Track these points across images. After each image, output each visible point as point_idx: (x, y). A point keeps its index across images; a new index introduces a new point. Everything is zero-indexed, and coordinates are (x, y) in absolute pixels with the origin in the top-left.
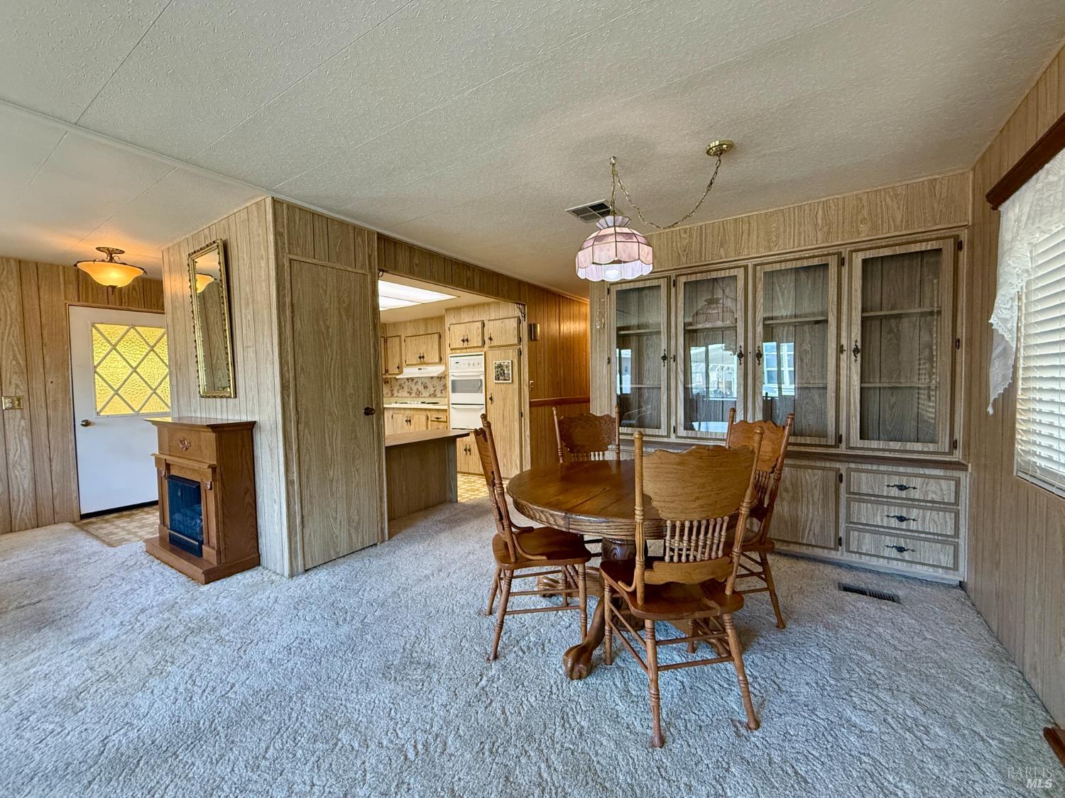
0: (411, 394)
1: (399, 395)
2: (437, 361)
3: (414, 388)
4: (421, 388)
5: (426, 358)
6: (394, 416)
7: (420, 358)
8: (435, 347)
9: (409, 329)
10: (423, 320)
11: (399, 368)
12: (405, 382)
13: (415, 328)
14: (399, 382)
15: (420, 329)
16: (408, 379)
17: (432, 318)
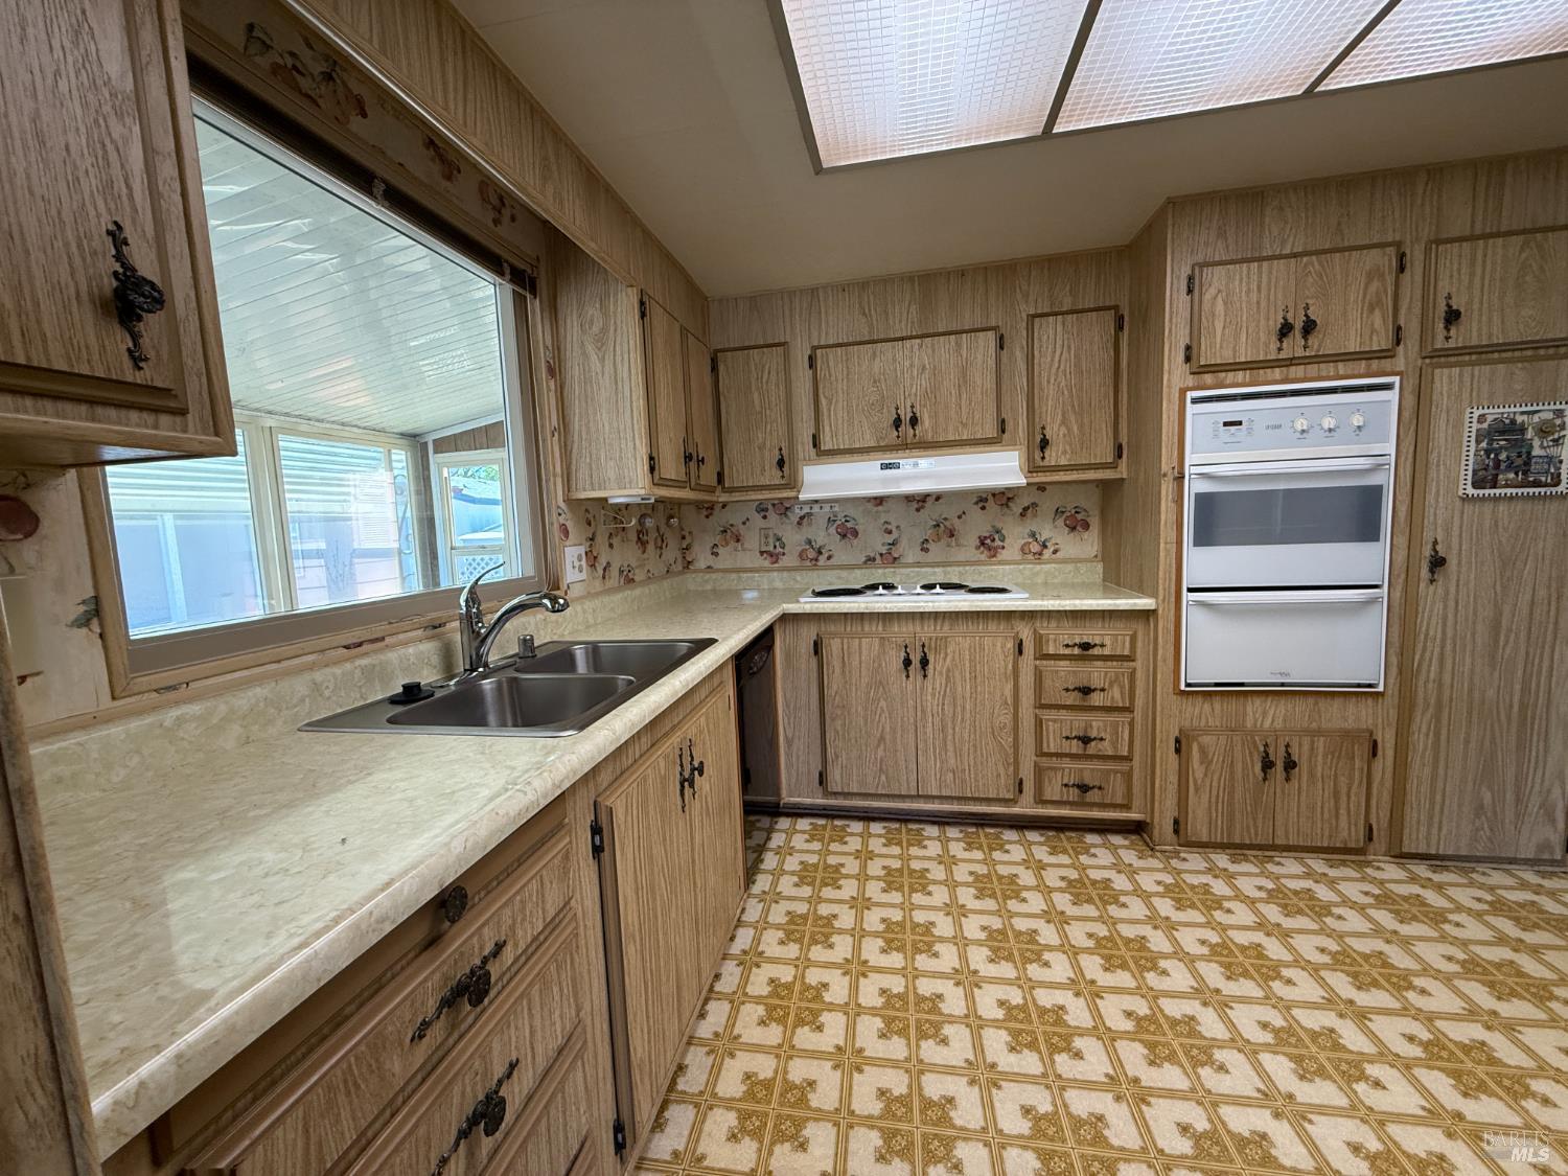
0: (774, 557)
1: (719, 563)
2: (991, 431)
3: (793, 538)
4: (822, 535)
5: (926, 422)
6: (834, 645)
7: (897, 423)
8: (979, 382)
9: (831, 318)
10: (911, 279)
11: (781, 463)
12: (758, 517)
13: (864, 314)
14: (734, 518)
15: (891, 317)
16: (774, 505)
17: (962, 273)
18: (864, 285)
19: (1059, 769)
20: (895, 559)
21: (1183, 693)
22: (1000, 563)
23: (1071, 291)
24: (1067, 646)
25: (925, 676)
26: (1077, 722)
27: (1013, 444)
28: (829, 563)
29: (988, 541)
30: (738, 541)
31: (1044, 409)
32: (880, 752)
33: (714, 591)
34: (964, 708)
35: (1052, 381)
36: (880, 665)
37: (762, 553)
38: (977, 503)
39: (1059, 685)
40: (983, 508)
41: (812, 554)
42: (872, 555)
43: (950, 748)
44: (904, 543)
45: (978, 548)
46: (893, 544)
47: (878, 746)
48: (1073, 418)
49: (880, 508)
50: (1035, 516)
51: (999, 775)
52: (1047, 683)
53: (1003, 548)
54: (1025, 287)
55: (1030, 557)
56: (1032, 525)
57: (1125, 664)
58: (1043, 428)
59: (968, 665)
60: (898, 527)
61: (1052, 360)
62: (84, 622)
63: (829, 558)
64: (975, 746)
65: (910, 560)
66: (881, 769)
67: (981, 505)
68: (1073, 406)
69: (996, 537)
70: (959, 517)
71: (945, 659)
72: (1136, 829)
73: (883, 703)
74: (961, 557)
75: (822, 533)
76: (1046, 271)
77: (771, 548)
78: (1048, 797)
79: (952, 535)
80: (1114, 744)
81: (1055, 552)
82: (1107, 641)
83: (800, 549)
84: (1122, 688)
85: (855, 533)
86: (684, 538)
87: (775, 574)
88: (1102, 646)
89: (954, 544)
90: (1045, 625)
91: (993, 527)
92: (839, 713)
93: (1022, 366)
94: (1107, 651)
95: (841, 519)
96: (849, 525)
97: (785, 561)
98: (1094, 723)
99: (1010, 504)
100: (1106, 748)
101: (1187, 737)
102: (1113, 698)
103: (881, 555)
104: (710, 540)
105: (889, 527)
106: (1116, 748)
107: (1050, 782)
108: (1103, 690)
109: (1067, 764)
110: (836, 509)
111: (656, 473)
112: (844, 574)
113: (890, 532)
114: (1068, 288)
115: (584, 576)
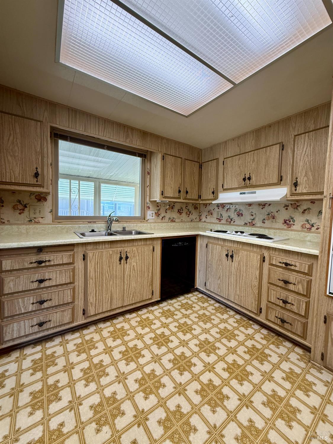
0: (220, 220)
1: (207, 220)
2: (275, 181)
3: (225, 215)
5: (254, 179)
6: (210, 246)
7: (244, 179)
8: (272, 163)
9: (230, 149)
10: (253, 132)
11: (213, 193)
12: (216, 208)
13: (239, 146)
14: (210, 208)
15: (246, 146)
16: (221, 205)
17: (270, 126)
18: (239, 137)
19: (276, 310)
20: (254, 224)
21: (328, 296)
22: (292, 230)
23: (314, 123)
24: (280, 263)
25: (232, 261)
26: (284, 294)
27: (285, 185)
28: (234, 223)
29: (288, 222)
30: (212, 215)
31: (298, 170)
32: (219, 281)
33: (205, 228)
34: (243, 276)
35: (302, 159)
36: (221, 255)
37: (217, 218)
38: (284, 207)
39: (277, 277)
40: (287, 209)
41: (229, 220)
42: (247, 222)
43: (238, 287)
44: (257, 219)
45: (283, 224)
46: (253, 220)
47: (219, 279)
48: (310, 174)
49: (250, 207)
50: (309, 213)
51: (252, 303)
52: (272, 275)
53: (294, 225)
54: (294, 125)
55: (306, 230)
56: (307, 216)
57: (307, 276)
58: (297, 178)
59: (245, 261)
60: (255, 214)
61: (303, 151)
62: (50, 212)
63: (234, 222)
64: (245, 289)
65: (259, 225)
66: (219, 287)
67: (286, 208)
68: (311, 169)
69: (291, 220)
70: (277, 212)
71: (238, 257)
72: (307, 349)
73: (220, 266)
74: (277, 226)
75: (233, 214)
76: (303, 117)
77: (219, 217)
78: (269, 318)
79: (274, 218)
80: (298, 308)
81: (317, 229)
82: (297, 264)
83: (227, 218)
84: (303, 286)
85: (242, 215)
86: (200, 213)
87: (219, 225)
88: (295, 266)
89: (274, 221)
90: (274, 253)
91: (290, 216)
92: (210, 266)
93: (290, 155)
94: (297, 269)
95: (238, 210)
96: (240, 212)
97: (223, 222)
98: (290, 297)
99: (298, 208)
100: (294, 308)
101: (329, 317)
102: (299, 289)
103: (249, 223)
104: (206, 214)
105: (253, 214)
106: (299, 310)
107: (271, 313)
108: (294, 284)
109: (278, 309)
110: (237, 207)
111: (163, 195)
112: (237, 227)
113: (253, 215)
114: (313, 122)
115: (154, 218)
